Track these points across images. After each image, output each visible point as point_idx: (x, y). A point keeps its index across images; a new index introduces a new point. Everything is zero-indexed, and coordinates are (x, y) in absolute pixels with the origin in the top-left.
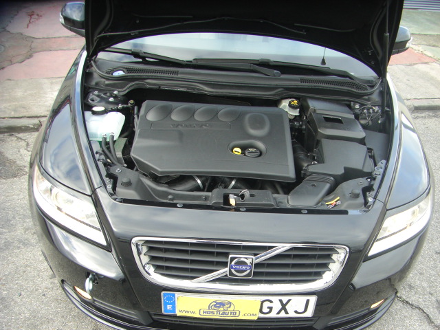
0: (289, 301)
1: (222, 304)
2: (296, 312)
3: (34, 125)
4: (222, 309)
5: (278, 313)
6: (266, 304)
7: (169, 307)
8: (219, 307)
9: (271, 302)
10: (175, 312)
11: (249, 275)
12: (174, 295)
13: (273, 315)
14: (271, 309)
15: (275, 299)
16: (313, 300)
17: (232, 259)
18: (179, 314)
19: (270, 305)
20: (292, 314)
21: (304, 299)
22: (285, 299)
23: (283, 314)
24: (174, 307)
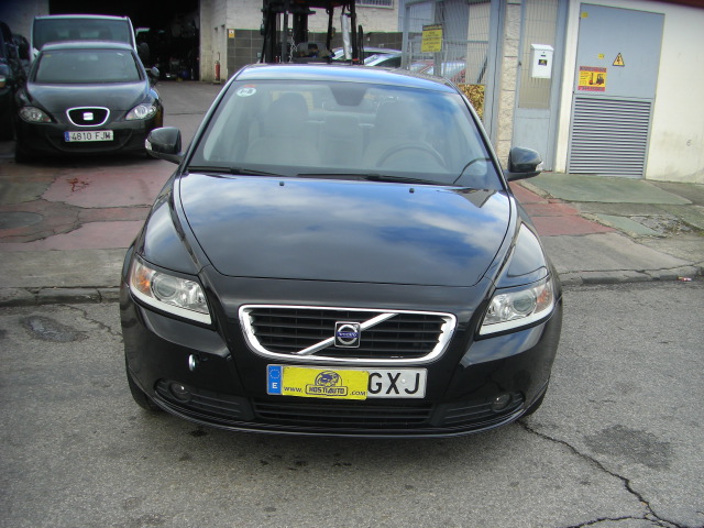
0: (399, 374)
1: (328, 377)
2: (407, 391)
3: (91, 295)
4: (328, 384)
5: (388, 392)
6: (375, 380)
7: (274, 385)
8: (326, 381)
9: (380, 376)
10: (279, 392)
11: (355, 344)
12: (279, 368)
13: (382, 394)
14: (379, 385)
15: (383, 372)
16: (423, 373)
17: (339, 325)
18: (284, 393)
19: (379, 380)
20: (403, 394)
21: (413, 372)
22: (394, 372)
23: (393, 394)
24: (279, 385)
